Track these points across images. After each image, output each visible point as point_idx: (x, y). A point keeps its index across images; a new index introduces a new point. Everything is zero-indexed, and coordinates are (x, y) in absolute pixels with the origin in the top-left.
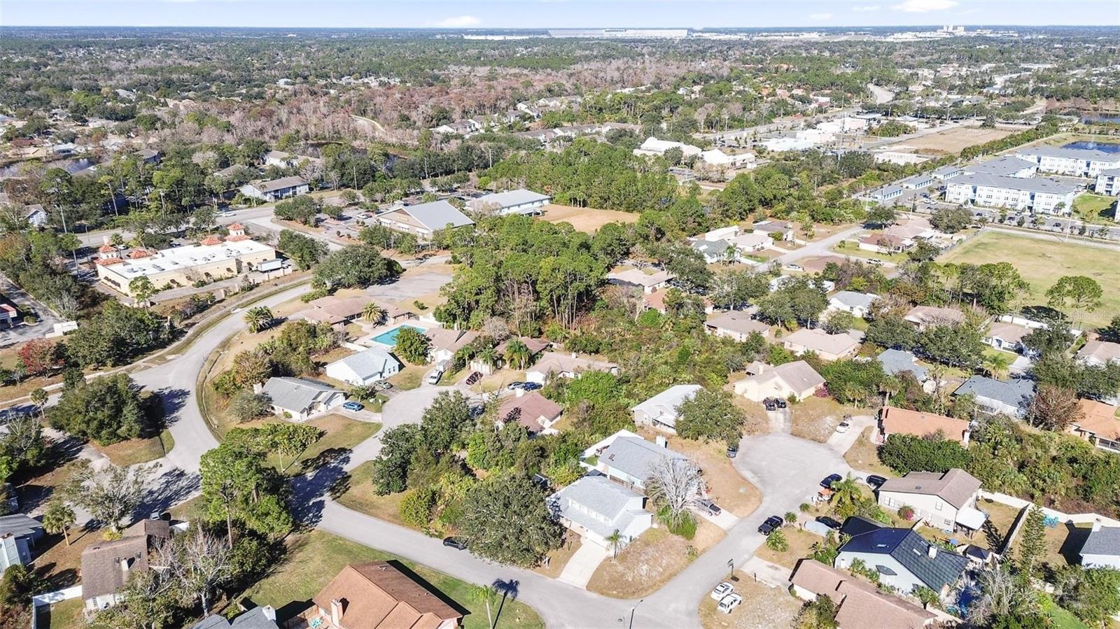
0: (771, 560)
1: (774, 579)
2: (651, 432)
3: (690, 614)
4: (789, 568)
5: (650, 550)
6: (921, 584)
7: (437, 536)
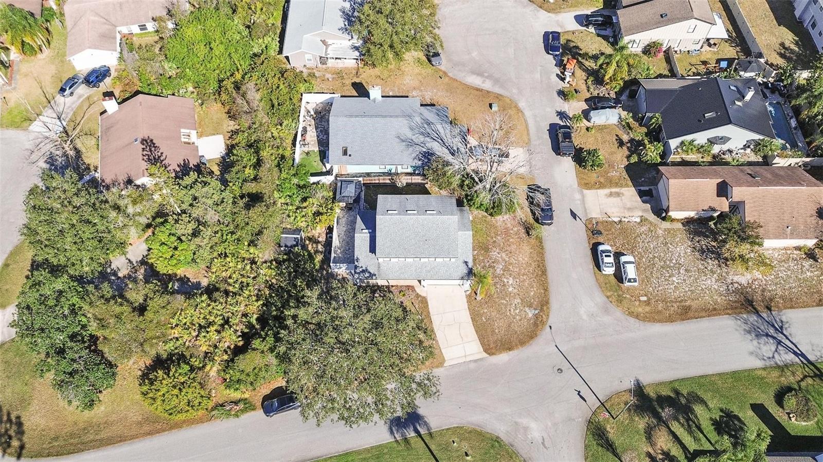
0: (602, 186)
1: (629, 209)
2: (329, 76)
3: (606, 311)
4: (627, 186)
5: (494, 254)
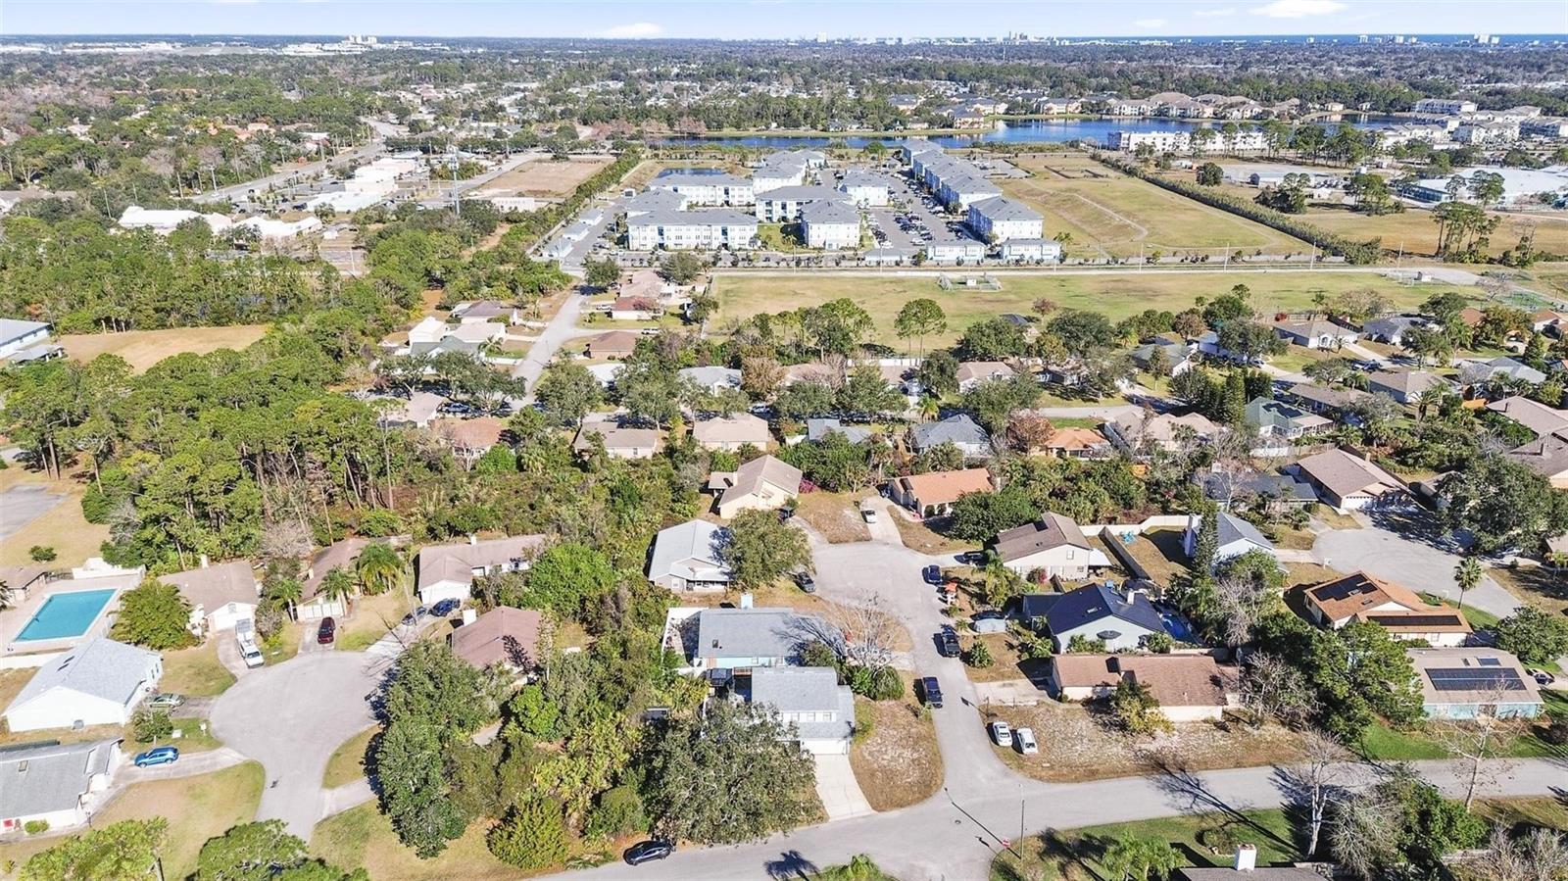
1: (1025, 695)
4: (1020, 677)
6: (1148, 632)
7: (603, 862)
